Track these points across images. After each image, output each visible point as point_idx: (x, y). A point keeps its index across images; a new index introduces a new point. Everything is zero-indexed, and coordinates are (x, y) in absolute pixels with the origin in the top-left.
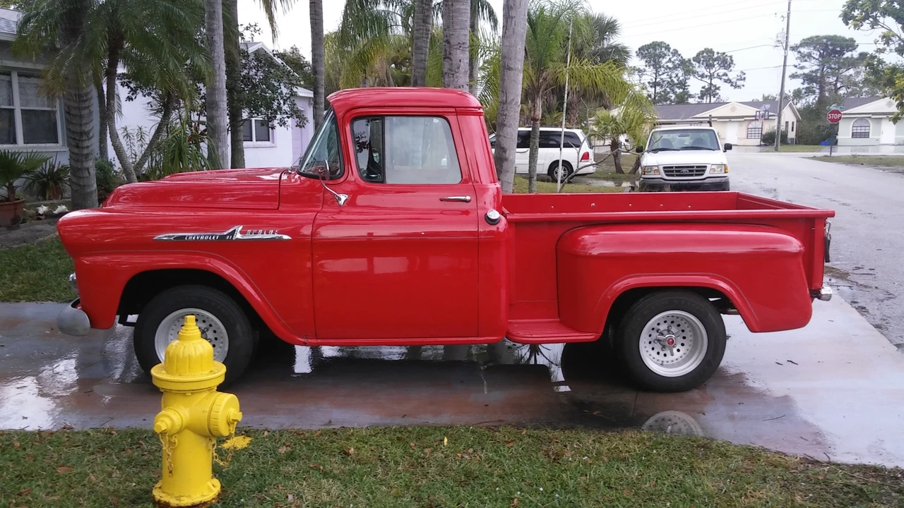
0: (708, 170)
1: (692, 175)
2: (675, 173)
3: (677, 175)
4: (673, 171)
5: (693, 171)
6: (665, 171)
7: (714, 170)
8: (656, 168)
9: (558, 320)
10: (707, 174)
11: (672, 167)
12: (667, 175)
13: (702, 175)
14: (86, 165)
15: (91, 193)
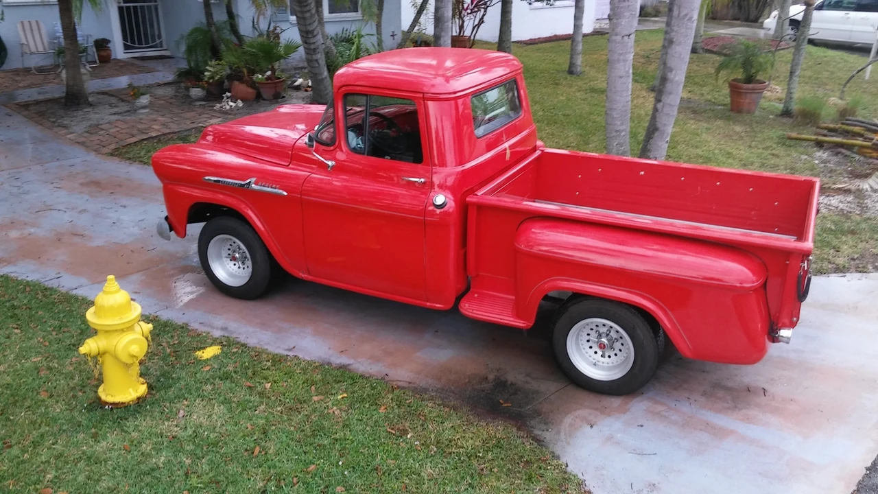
14: (315, 57)
15: (323, 80)
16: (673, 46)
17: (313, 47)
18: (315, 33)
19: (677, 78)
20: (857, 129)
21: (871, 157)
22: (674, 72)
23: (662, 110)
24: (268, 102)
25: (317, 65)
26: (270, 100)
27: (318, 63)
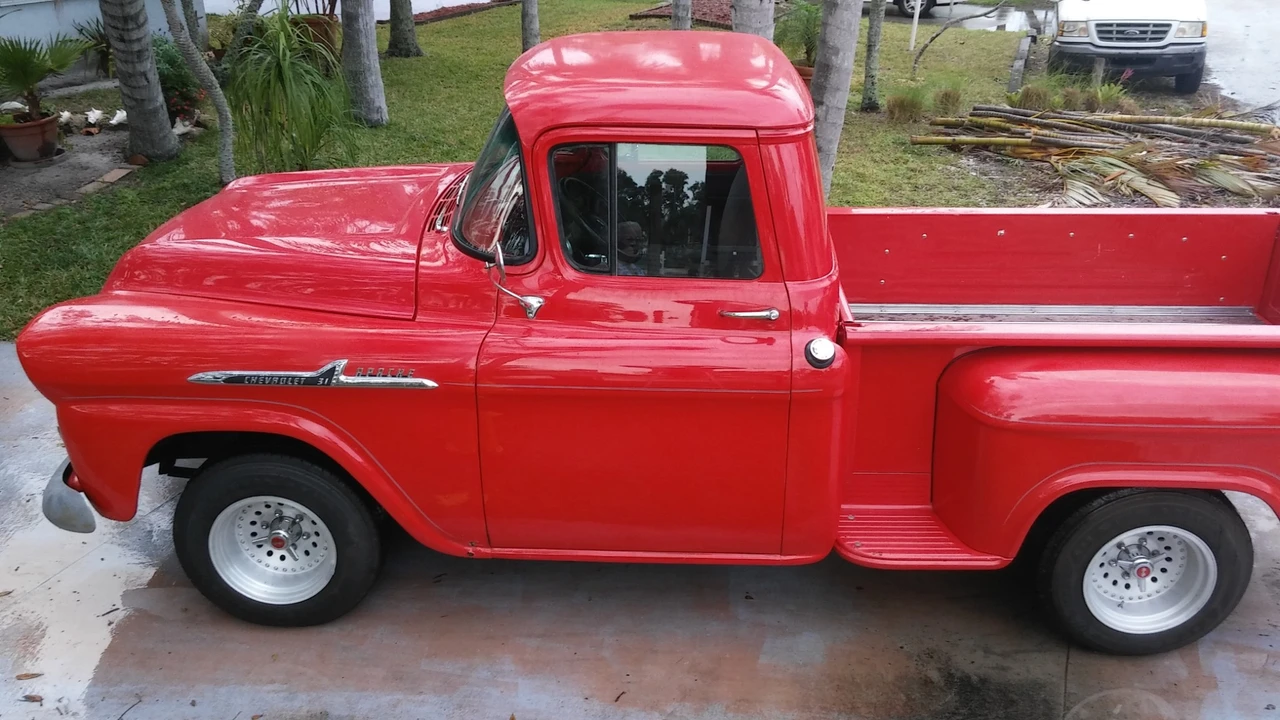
0: (1172, 31)
1: (1143, 40)
2: (1114, 35)
3: (1118, 39)
4: (1111, 32)
5: (1145, 32)
6: (1099, 32)
7: (1183, 31)
8: (1083, 25)
9: (929, 507)
10: (1170, 38)
11: (1111, 25)
12: (1101, 38)
13: (1161, 39)
14: (140, 68)
15: (155, 111)
16: (838, 11)
17: (136, 47)
18: (141, 20)
19: (846, 64)
20: (993, 121)
21: (1032, 160)
22: (841, 54)
23: (826, 119)
24: (31, 165)
25: (146, 83)
26: (34, 161)
27: (147, 79)
